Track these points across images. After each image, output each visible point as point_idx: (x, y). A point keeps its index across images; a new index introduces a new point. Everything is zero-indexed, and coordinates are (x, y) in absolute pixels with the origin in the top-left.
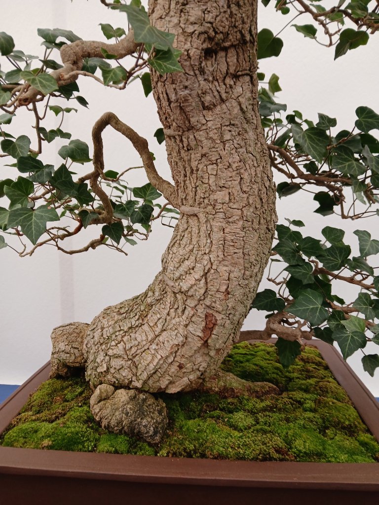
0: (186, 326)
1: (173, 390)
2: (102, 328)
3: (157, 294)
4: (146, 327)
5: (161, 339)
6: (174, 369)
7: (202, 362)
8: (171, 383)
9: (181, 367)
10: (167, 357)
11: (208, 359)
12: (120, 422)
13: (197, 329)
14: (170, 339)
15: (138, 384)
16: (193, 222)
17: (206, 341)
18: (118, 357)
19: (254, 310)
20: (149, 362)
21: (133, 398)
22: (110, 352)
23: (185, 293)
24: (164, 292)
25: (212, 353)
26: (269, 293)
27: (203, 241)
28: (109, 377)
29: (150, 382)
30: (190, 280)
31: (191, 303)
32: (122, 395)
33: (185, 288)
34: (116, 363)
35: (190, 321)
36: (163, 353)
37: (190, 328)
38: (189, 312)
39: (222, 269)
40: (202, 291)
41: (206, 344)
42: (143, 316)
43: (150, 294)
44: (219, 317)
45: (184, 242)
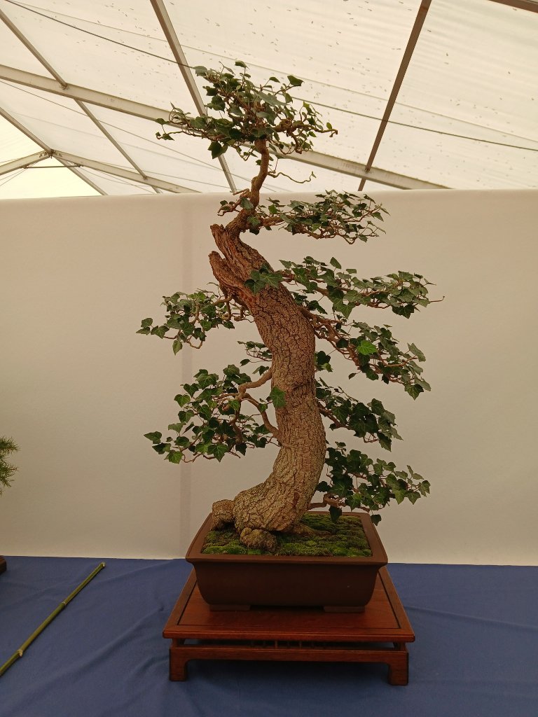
0: (286, 499)
1: (279, 529)
2: (244, 501)
3: (272, 484)
4: (266, 500)
5: (274, 505)
6: (280, 519)
7: (293, 516)
8: (279, 526)
9: (283, 518)
10: (277, 513)
11: (295, 514)
12: (257, 543)
13: (290, 500)
14: (279, 505)
15: (264, 526)
16: (288, 451)
17: (295, 506)
18: (253, 514)
19: (317, 492)
20: (269, 515)
21: (262, 533)
22: (250, 512)
23: (285, 483)
24: (275, 483)
25: (298, 511)
26: (324, 483)
27: (293, 460)
28: (250, 523)
29: (269, 525)
30: (288, 477)
31: (288, 488)
32: (257, 532)
33: (285, 481)
34: (252, 517)
35: (287, 496)
36: (275, 511)
37: (288, 500)
38: (287, 492)
39: (302, 472)
40: (293, 483)
41: (294, 507)
42: (265, 495)
43: (268, 484)
44: (300, 494)
45: (285, 459)
